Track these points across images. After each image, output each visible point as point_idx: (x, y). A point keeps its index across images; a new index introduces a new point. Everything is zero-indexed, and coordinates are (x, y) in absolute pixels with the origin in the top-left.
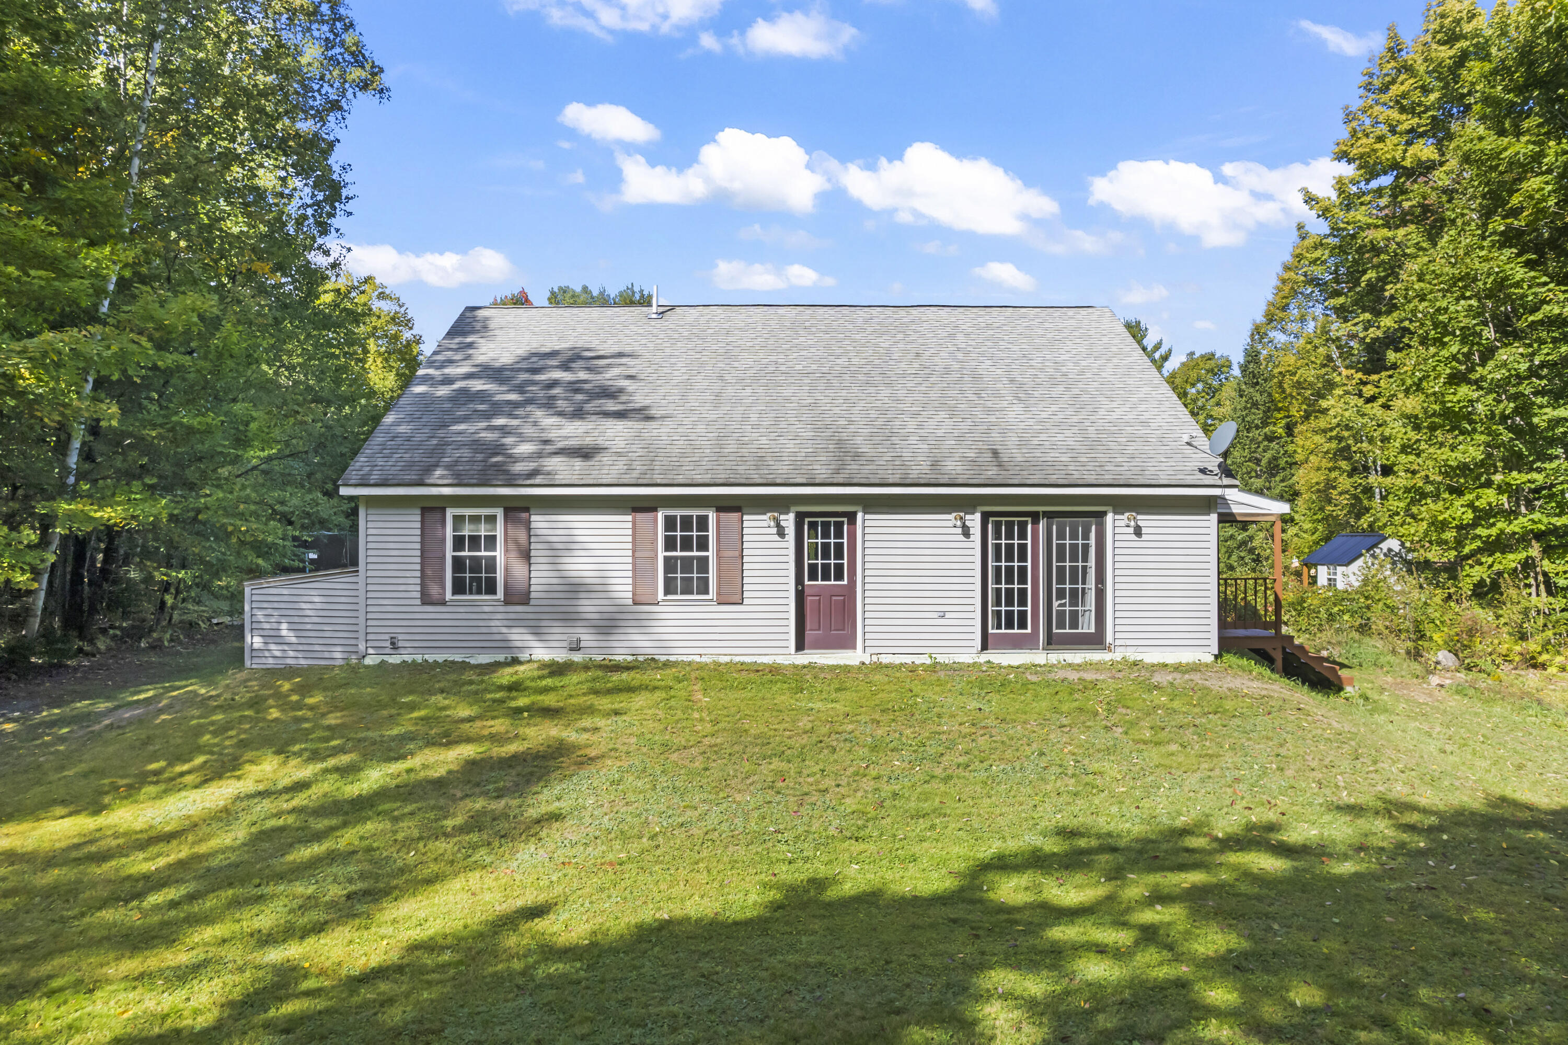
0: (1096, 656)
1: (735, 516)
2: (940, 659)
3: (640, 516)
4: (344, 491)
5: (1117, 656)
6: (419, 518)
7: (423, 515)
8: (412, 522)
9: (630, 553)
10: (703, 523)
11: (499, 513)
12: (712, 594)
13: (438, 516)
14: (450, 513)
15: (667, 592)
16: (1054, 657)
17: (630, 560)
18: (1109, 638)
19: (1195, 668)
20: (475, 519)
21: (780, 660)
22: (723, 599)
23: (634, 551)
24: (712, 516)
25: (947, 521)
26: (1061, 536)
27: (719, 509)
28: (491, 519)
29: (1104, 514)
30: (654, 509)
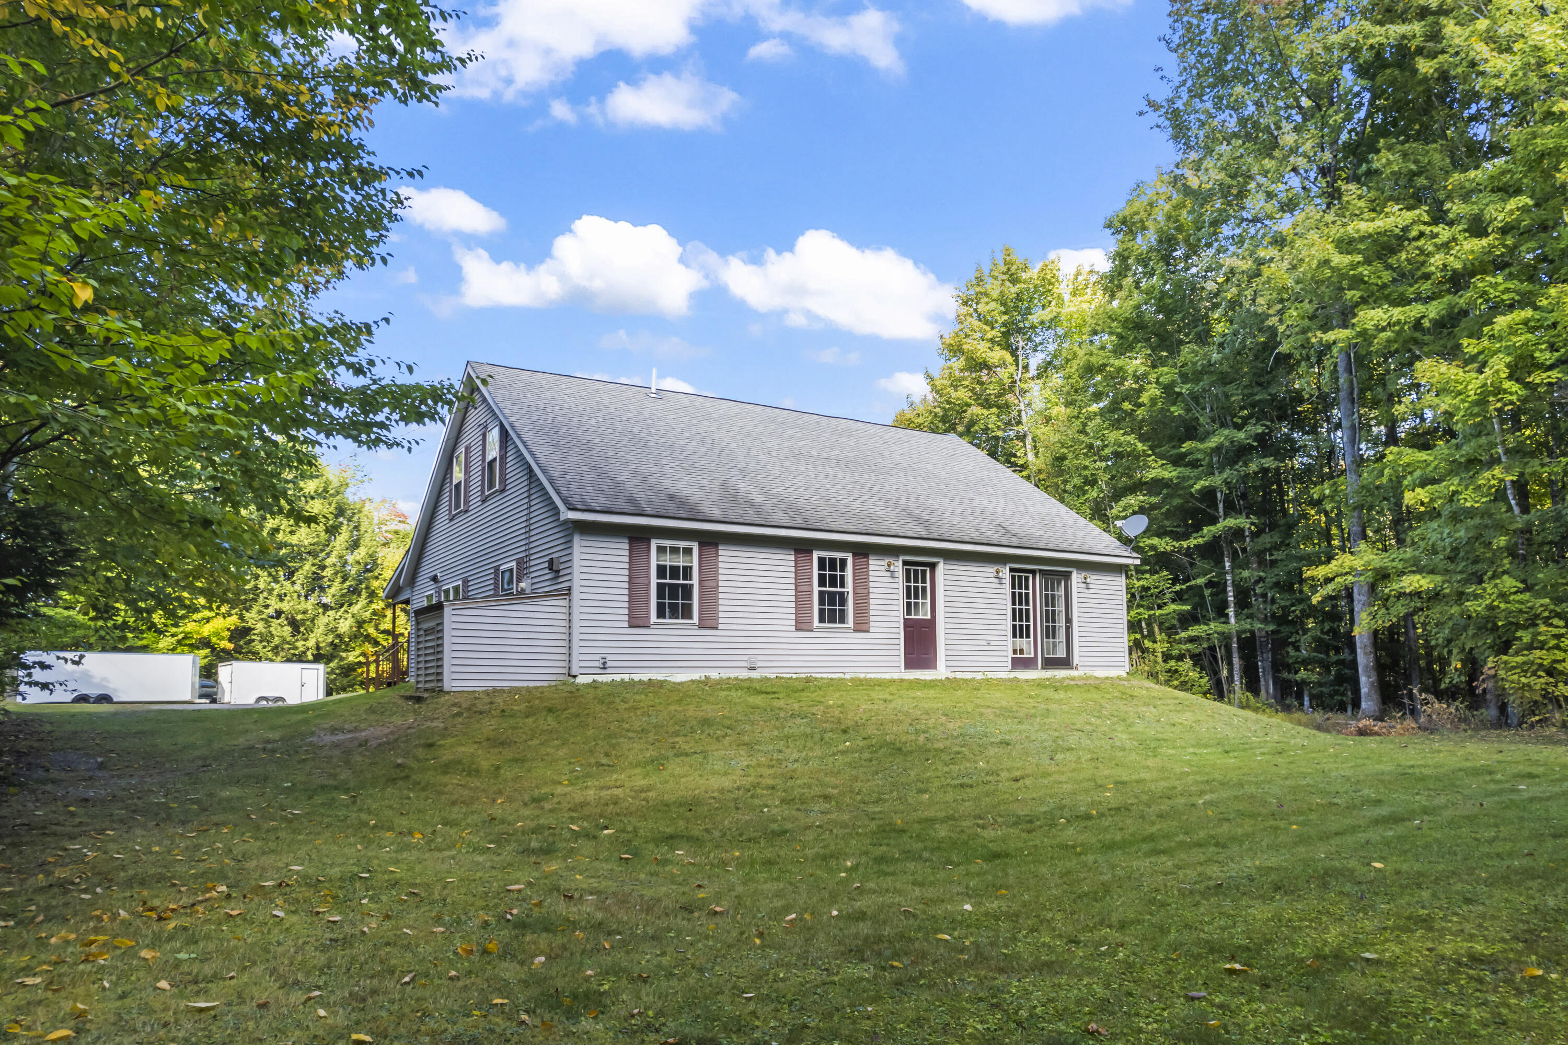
0: (1066, 674)
1: (865, 560)
2: (989, 675)
3: (799, 556)
5: (1078, 673)
6: (627, 546)
7: (630, 544)
8: (621, 550)
9: (793, 587)
10: (843, 562)
11: (695, 546)
12: (850, 623)
13: (644, 546)
14: (654, 543)
15: (822, 620)
16: (1046, 675)
17: (793, 593)
18: (1076, 660)
19: (1116, 681)
20: (675, 550)
21: (895, 676)
22: (859, 627)
23: (796, 586)
24: (850, 558)
26: (1046, 588)
27: (854, 554)
28: (688, 551)
29: (1068, 573)
30: (810, 551)
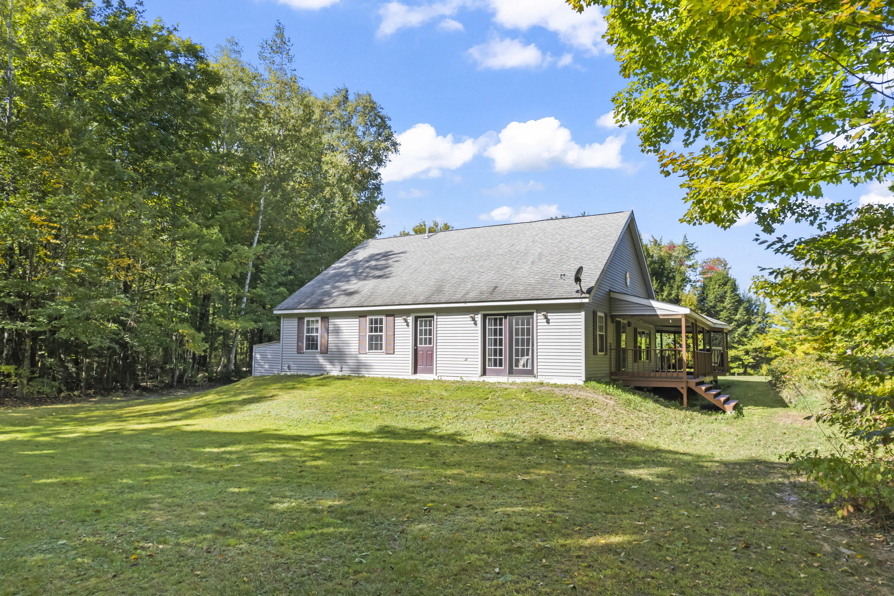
0: (529, 380)
1: (392, 318)
2: (465, 379)
3: (362, 319)
4: (275, 312)
5: (538, 380)
6: (297, 321)
8: (294, 323)
9: (358, 334)
10: (381, 320)
11: (319, 319)
12: (384, 349)
13: (302, 320)
14: (306, 319)
15: (369, 349)
16: (512, 379)
17: (358, 336)
18: (535, 372)
19: (575, 387)
20: (313, 321)
21: (406, 377)
22: (388, 352)
24: (384, 318)
25: (466, 319)
26: (517, 324)
27: (387, 316)
28: (317, 321)
29: (532, 314)
30: (366, 316)
